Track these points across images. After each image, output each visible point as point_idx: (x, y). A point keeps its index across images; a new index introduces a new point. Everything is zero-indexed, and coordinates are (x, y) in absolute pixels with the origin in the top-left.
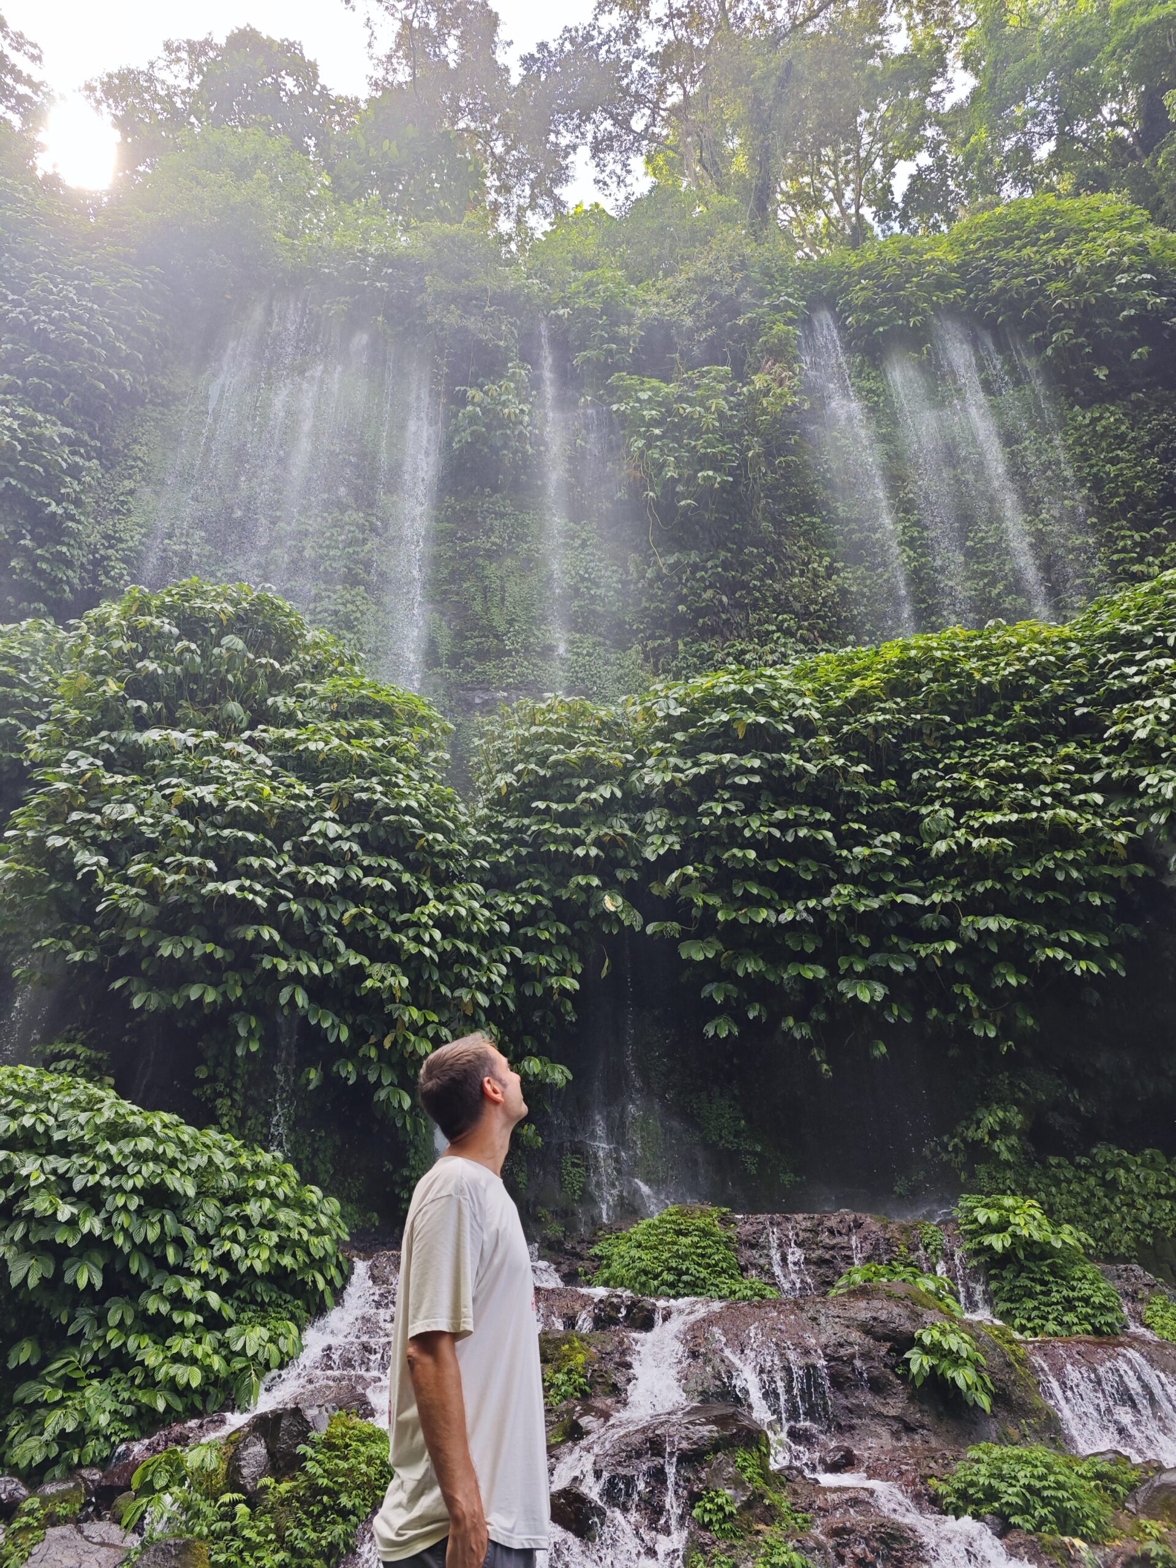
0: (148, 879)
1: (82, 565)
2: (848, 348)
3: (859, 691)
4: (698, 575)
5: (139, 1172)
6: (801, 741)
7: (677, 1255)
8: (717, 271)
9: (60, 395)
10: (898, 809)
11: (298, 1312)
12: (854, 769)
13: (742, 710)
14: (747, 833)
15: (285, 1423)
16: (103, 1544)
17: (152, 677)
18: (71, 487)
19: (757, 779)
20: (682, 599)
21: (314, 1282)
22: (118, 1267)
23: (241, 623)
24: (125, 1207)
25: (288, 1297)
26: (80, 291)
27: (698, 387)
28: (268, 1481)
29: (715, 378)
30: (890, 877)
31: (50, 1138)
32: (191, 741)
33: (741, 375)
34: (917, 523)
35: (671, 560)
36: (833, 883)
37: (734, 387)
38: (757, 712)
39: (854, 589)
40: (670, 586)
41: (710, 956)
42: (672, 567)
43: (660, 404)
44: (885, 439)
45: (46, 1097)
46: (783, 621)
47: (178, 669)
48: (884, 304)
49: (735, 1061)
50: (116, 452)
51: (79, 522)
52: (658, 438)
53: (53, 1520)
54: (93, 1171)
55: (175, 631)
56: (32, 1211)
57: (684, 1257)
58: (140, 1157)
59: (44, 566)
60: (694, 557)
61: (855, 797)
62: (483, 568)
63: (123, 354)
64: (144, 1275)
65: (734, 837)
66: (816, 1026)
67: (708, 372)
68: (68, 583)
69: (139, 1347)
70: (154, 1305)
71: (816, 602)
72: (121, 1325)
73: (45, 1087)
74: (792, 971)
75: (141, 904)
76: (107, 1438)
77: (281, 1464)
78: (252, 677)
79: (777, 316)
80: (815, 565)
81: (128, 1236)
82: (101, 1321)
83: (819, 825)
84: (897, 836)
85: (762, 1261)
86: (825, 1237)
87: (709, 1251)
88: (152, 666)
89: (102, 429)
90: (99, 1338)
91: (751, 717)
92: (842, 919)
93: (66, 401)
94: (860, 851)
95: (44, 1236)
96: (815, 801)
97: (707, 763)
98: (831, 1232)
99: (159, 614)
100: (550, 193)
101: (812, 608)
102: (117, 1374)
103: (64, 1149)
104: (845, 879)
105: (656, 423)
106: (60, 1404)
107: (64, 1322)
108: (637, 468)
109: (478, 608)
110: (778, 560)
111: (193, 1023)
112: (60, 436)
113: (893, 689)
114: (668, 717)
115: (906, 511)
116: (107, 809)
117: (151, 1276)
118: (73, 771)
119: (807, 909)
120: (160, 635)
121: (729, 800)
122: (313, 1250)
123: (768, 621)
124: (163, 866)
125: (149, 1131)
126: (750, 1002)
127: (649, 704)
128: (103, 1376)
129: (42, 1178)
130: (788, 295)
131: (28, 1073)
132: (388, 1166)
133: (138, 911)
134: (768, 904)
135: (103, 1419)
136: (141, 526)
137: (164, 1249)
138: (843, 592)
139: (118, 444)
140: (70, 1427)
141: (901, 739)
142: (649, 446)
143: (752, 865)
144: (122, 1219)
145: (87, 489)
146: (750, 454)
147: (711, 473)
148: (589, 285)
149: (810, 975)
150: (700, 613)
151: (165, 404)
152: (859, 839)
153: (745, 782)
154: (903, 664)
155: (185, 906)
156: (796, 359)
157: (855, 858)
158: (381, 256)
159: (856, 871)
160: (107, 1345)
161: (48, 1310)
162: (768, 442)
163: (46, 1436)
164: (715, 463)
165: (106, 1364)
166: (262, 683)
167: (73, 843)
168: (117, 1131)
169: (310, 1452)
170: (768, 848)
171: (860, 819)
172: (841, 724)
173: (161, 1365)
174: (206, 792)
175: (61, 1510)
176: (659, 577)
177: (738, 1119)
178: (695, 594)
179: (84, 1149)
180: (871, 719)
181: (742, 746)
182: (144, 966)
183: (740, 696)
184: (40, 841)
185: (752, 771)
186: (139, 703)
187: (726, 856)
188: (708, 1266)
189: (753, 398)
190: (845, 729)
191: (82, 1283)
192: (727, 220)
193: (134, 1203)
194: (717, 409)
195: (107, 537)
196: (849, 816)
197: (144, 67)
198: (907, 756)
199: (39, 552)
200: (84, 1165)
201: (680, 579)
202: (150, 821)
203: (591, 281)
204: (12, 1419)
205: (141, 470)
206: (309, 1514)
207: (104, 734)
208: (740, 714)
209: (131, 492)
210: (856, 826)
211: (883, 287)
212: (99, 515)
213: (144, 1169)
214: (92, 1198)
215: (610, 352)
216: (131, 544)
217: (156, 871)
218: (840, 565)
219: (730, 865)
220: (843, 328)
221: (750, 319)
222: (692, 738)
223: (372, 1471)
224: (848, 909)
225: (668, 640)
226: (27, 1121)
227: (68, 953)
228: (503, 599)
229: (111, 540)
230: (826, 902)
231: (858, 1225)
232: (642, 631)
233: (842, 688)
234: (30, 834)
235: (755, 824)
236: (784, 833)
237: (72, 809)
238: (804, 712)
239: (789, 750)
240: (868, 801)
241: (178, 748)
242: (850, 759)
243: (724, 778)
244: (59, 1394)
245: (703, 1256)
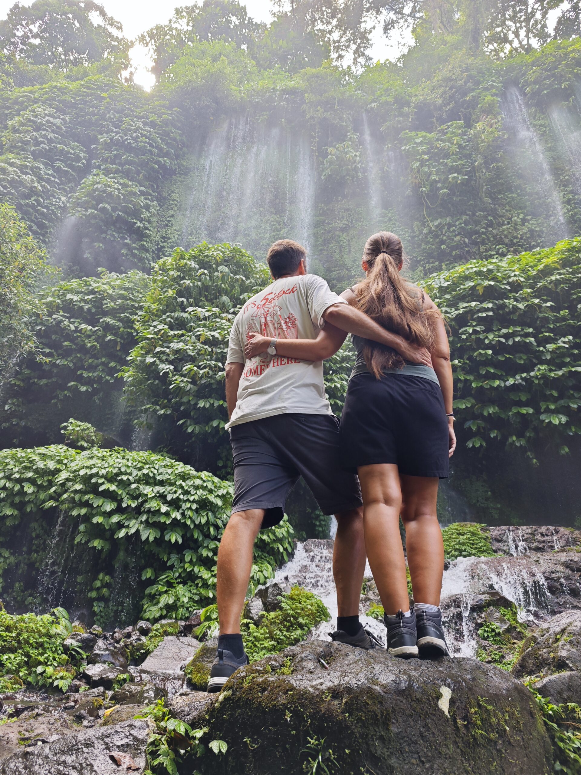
0: (192, 373)
1: (153, 251)
2: (527, 105)
3: (545, 266)
4: (451, 229)
5: (196, 493)
6: (514, 294)
7: (459, 543)
8: (454, 74)
9: (138, 173)
10: (569, 325)
11: (271, 562)
12: (545, 305)
13: (480, 279)
14: (487, 341)
15: (270, 590)
16: (189, 645)
17: (188, 288)
18: (145, 214)
19: (491, 313)
20: (442, 242)
21: (278, 548)
22: (188, 535)
23: (226, 261)
24: (190, 508)
25: (267, 555)
26: (145, 124)
27: (447, 133)
28: (264, 613)
29: (455, 128)
30: (568, 360)
31: (155, 479)
32: (207, 314)
33: (469, 125)
34: (572, 192)
35: (436, 223)
36: (536, 365)
37: (466, 132)
38: (489, 280)
39: (538, 229)
40: (436, 236)
41: (469, 406)
42: (437, 227)
43: (427, 144)
44: (550, 149)
45: (153, 463)
46: (499, 249)
47: (199, 283)
48: (547, 77)
49: (484, 462)
50: (165, 198)
51: (150, 230)
52: (428, 160)
53: (166, 634)
54: (175, 492)
55: (197, 267)
56: (150, 508)
57: (463, 544)
58: (197, 488)
59: (136, 252)
60: (449, 220)
61: (546, 320)
62: (339, 236)
63: (165, 151)
64: (200, 539)
65: (480, 343)
66: (529, 440)
67: (452, 125)
68: (147, 259)
69: (199, 571)
70: (205, 553)
71: (517, 238)
72: (191, 562)
73: (152, 458)
74: (514, 410)
75: (190, 385)
76: (187, 609)
77: (270, 607)
78: (233, 287)
79: (488, 93)
80: (516, 218)
81: (193, 521)
82: (182, 560)
83: (527, 335)
84: (571, 338)
85: (505, 548)
86: (539, 537)
87: (476, 541)
88: (188, 282)
89: (158, 186)
90: (181, 567)
91: (486, 283)
92: (542, 382)
93: (141, 175)
94: (551, 347)
95: (156, 519)
96: (523, 324)
97: (464, 308)
98: (542, 535)
99: (189, 259)
100: (363, 54)
101: (515, 241)
102: (190, 583)
103: (162, 483)
104: (542, 362)
105: (424, 153)
106: (166, 592)
107: (166, 560)
108: (416, 178)
109: (337, 256)
110: (495, 218)
111: (215, 440)
112: (140, 191)
113: (565, 263)
114: (441, 287)
115: (565, 186)
116: (172, 345)
117: (203, 540)
118: (156, 330)
119: (522, 378)
120: (190, 269)
121: (476, 326)
122: (277, 534)
123: (491, 250)
124: (199, 367)
125: (199, 478)
126: (491, 429)
127: (430, 283)
128: (184, 583)
129: (153, 495)
130: (492, 81)
131: (144, 455)
132: (309, 510)
133: (188, 388)
134: (500, 378)
135: (186, 600)
136: (178, 231)
137: (209, 528)
138: (531, 231)
139: (165, 194)
140: (171, 601)
141: (570, 288)
142: (422, 165)
143: (490, 357)
144: (189, 513)
145: (153, 215)
146: (476, 163)
147: (456, 175)
148: (387, 90)
149: (525, 412)
150: (453, 248)
151: (186, 174)
152: (549, 340)
153: (484, 315)
154: (569, 250)
155: (210, 384)
156: (499, 114)
157: (548, 351)
158: (283, 90)
159: (548, 357)
160: (185, 570)
161: (158, 554)
162: (486, 157)
163: (161, 605)
164: (456, 170)
165: (185, 579)
166: (237, 288)
167: (157, 361)
168: (184, 477)
169: (283, 599)
170: (498, 348)
171: (550, 330)
172: (536, 283)
173: (210, 578)
174: (216, 334)
175: (170, 630)
176: (430, 232)
177: (487, 491)
178: (450, 239)
179: (171, 484)
180: (553, 278)
181: (481, 299)
182: (192, 414)
183: (479, 273)
184: (143, 362)
185: (488, 310)
186: (183, 299)
187: (475, 354)
188: (476, 548)
189: (477, 136)
190: (539, 285)
191: (173, 541)
192: (456, 49)
193: (194, 506)
194: (457, 143)
195: (163, 237)
196: (543, 330)
197: (167, 23)
198: (575, 297)
199: (134, 245)
200: (171, 490)
201: (442, 232)
202: (191, 348)
203: (387, 89)
204: (145, 601)
205: (176, 205)
206: (285, 626)
207: (168, 314)
208: (480, 281)
209: (172, 216)
210: (547, 334)
211: (546, 70)
212: (159, 227)
213: (198, 492)
214: (175, 504)
215: (399, 122)
216: (174, 240)
217: (195, 368)
218: (529, 217)
219: (478, 359)
220: (525, 95)
221: (473, 97)
222: (453, 297)
223: (313, 608)
224: (544, 377)
225: (437, 263)
226: (145, 471)
227: (158, 411)
228: (350, 251)
229: (165, 238)
230: (532, 374)
231: (557, 532)
232: (423, 260)
233: (536, 266)
234: (138, 359)
235: (491, 336)
236: (507, 339)
237: (155, 347)
238: (515, 279)
239: (508, 298)
240: (554, 322)
241: (202, 317)
242: (542, 300)
243: (472, 316)
244: (165, 589)
245: (473, 544)
